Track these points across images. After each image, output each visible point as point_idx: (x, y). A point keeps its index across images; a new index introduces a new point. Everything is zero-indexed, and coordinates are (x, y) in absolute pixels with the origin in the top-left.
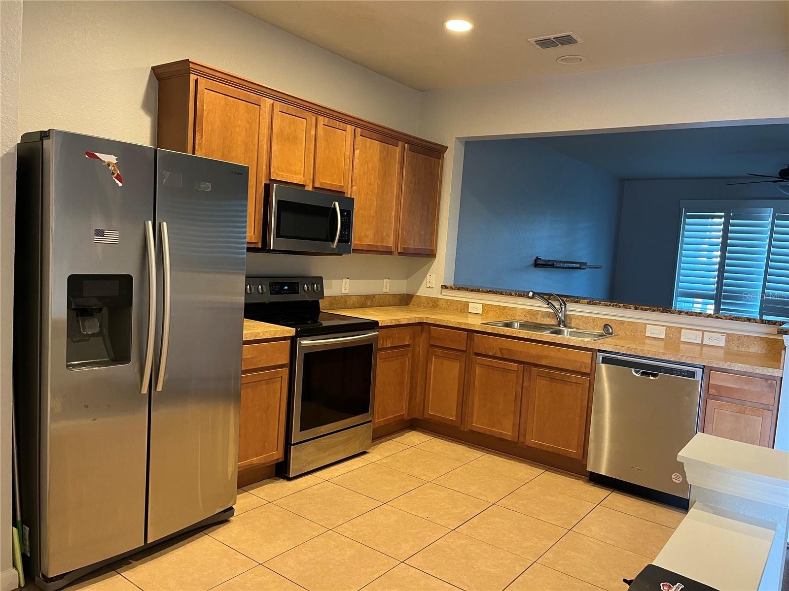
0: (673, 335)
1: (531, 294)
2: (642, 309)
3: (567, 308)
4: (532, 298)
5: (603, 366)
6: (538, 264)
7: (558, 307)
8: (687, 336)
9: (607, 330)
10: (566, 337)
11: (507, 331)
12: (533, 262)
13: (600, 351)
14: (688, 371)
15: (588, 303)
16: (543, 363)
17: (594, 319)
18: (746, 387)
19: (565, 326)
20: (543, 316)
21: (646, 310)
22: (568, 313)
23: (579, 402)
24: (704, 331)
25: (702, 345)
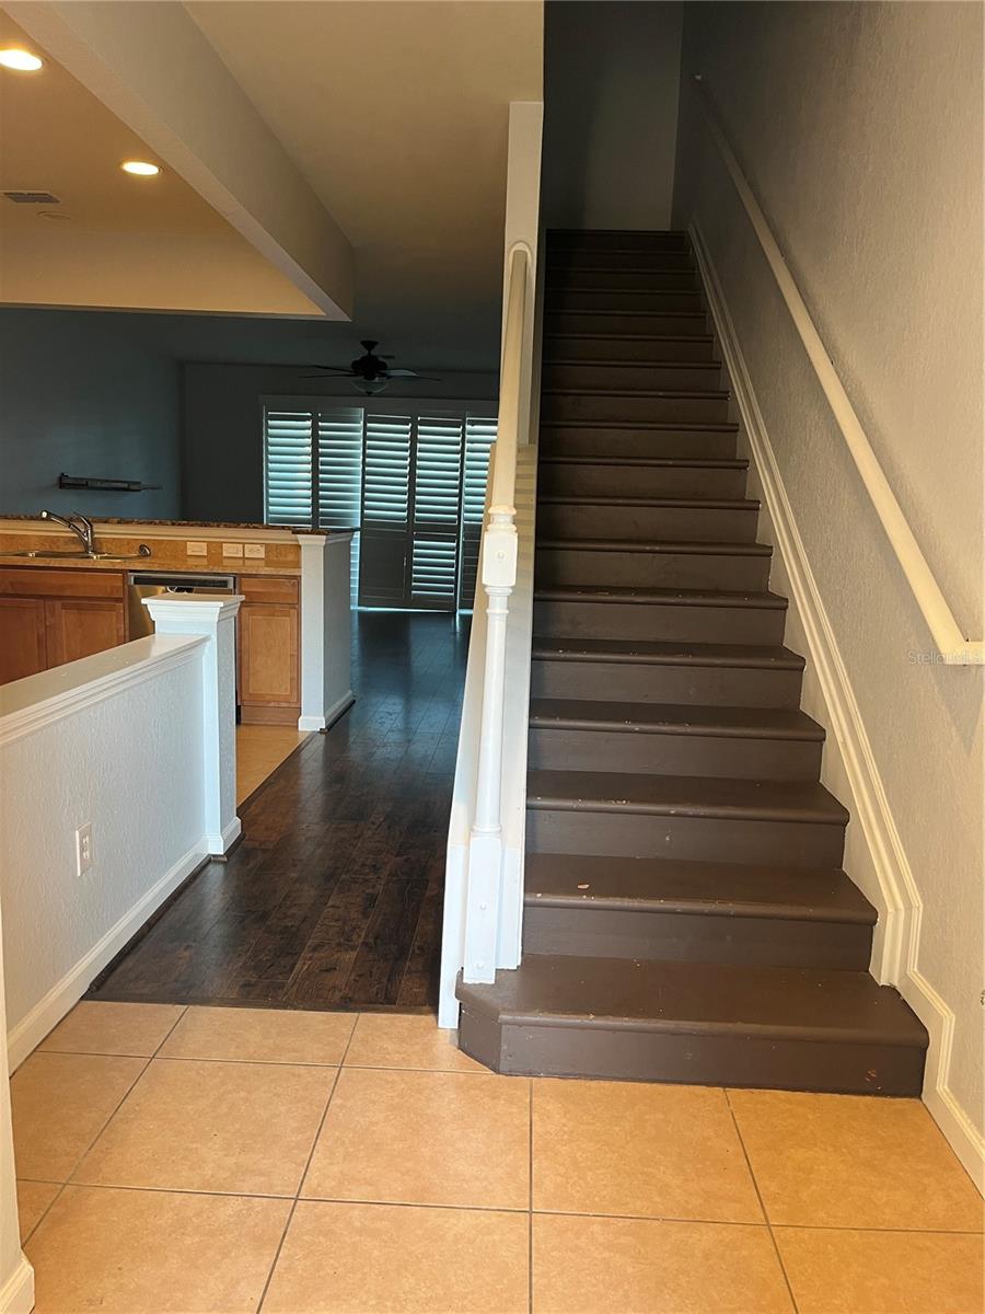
0: (215, 549)
1: (45, 514)
2: (180, 525)
3: (95, 530)
4: (48, 519)
5: (137, 586)
6: (64, 483)
7: (83, 530)
8: (229, 550)
9: (143, 552)
10: (96, 561)
11: (19, 561)
12: (56, 481)
13: (131, 571)
14: (220, 582)
15: (119, 523)
16: (68, 593)
17: (129, 541)
18: (272, 590)
19: (95, 552)
20: (66, 543)
21: (184, 525)
22: (96, 536)
23: (115, 632)
24: (244, 544)
25: (244, 558)
